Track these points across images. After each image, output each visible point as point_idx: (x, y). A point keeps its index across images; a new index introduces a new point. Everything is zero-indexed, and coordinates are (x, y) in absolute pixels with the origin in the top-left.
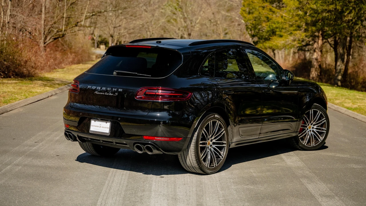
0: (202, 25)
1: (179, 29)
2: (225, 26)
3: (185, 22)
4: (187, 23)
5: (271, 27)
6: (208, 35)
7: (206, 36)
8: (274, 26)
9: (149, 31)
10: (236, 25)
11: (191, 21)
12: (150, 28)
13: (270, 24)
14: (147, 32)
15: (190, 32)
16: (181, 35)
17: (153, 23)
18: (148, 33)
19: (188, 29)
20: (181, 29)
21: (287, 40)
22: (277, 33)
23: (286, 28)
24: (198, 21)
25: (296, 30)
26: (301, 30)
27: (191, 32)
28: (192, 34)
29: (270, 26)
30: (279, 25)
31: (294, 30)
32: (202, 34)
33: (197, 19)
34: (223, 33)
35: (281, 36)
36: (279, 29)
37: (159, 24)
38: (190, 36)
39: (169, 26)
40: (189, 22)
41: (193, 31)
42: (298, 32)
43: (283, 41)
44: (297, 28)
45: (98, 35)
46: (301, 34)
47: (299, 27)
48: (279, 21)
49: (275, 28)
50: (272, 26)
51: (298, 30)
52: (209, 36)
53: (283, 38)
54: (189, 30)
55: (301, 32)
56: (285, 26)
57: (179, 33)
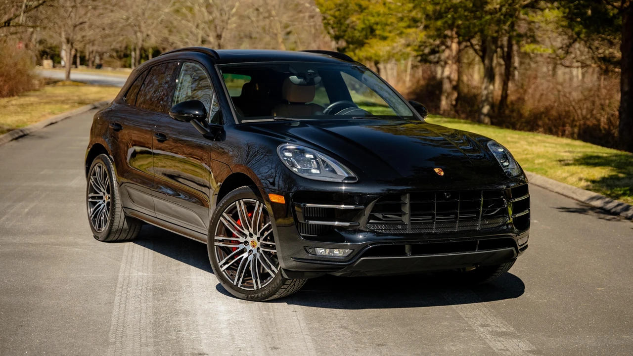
0: (242, 17)
1: (197, 26)
2: (285, 19)
3: (210, 13)
4: (214, 15)
5: (367, 22)
6: (254, 35)
7: (251, 38)
8: (373, 20)
9: (141, 32)
10: (307, 18)
11: (221, 11)
12: (142, 24)
13: (364, 16)
14: (136, 33)
15: (219, 32)
16: (202, 37)
17: (146, 15)
18: (139, 34)
19: (216, 27)
20: (202, 25)
21: (395, 45)
22: (378, 32)
23: (392, 24)
24: (234, 10)
25: (409, 27)
26: (417, 27)
27: (222, 32)
28: (223, 35)
29: (364, 20)
30: (380, 18)
31: (406, 27)
32: (242, 34)
33: (232, 7)
34: (283, 33)
35: (384, 38)
36: (381, 25)
37: (159, 16)
38: (220, 39)
39: (177, 20)
40: (216, 13)
41: (225, 30)
42: (414, 30)
43: (389, 46)
44: (412, 24)
45: (38, 40)
46: (418, 35)
47: (415, 21)
48: (379, 11)
49: (374, 24)
50: (368, 20)
51: (413, 27)
52: (256, 38)
53: (388, 42)
54: (218, 28)
55: (418, 30)
56: (389, 21)
57: (198, 33)
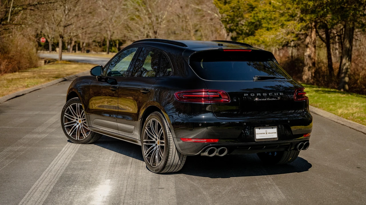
0: (169, 21)
1: (144, 28)
2: (195, 21)
3: (150, 18)
4: (152, 19)
5: (256, 18)
6: (177, 32)
7: (175, 33)
8: (261, 16)
9: (110, 31)
10: (208, 20)
11: (157, 17)
12: (111, 26)
13: (254, 14)
14: (107, 31)
15: (155, 30)
16: (147, 34)
17: (113, 21)
18: (108, 32)
19: (153, 27)
20: (146, 26)
21: (278, 33)
22: (264, 25)
23: (275, 19)
24: (164, 17)
25: (288, 20)
26: (295, 20)
27: (157, 30)
28: (158, 31)
29: (254, 16)
30: (266, 14)
31: (285, 21)
32: (170, 31)
33: (163, 14)
34: (194, 30)
35: (270, 29)
36: (266, 20)
37: (120, 22)
38: (156, 34)
39: (132, 24)
40: (154, 19)
41: (159, 29)
42: (292, 22)
43: (273, 34)
46: (295, 25)
47: (292, 16)
48: (266, 9)
49: (261, 19)
50: (257, 16)
51: (291, 20)
52: (178, 34)
53: (273, 31)
54: (155, 27)
55: (295, 22)
56: (274, 16)
57: (144, 31)
